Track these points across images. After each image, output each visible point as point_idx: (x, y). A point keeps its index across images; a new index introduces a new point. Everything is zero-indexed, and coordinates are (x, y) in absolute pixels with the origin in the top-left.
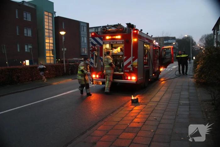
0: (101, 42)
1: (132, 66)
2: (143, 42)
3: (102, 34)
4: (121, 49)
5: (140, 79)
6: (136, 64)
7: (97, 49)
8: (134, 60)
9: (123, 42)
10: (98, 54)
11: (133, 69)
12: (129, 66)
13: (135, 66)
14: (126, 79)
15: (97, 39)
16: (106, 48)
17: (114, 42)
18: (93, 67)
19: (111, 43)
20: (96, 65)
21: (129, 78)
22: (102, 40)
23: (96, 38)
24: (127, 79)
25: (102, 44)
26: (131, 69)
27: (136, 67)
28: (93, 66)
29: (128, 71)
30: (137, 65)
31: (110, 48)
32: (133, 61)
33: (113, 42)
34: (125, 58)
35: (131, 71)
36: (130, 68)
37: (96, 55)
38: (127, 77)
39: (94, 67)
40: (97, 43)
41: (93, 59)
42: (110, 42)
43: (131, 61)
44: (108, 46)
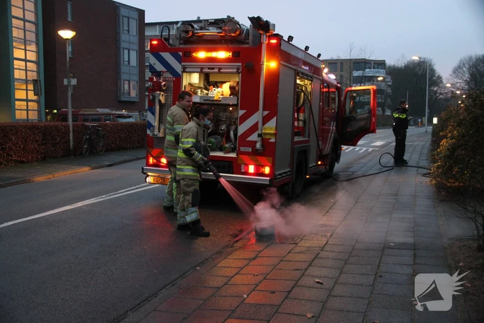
0: (177, 67)
1: (260, 135)
2: (293, 73)
3: (180, 44)
4: (231, 88)
5: (280, 174)
6: (272, 132)
7: (164, 85)
8: (266, 120)
9: (238, 69)
10: (166, 99)
11: (263, 145)
12: (254, 137)
13: (267, 137)
14: (243, 170)
15: (167, 56)
16: (190, 84)
17: (213, 69)
18: (151, 135)
19: (206, 70)
20: (162, 130)
21: (251, 169)
22: (180, 60)
23: (162, 54)
24: (246, 173)
25: (180, 73)
26: (258, 146)
27: (273, 140)
28: (153, 131)
29: (250, 150)
30: (275, 134)
31: (202, 86)
32: (264, 123)
33: (209, 69)
34: (241, 112)
35: (257, 150)
36: (256, 142)
37: (163, 101)
38: (247, 165)
39: (154, 135)
40: (164, 69)
41: (153, 113)
42: (202, 69)
43: (257, 123)
44: (195, 78)
